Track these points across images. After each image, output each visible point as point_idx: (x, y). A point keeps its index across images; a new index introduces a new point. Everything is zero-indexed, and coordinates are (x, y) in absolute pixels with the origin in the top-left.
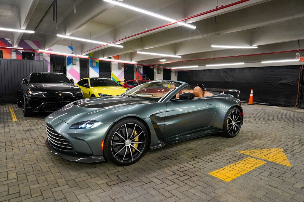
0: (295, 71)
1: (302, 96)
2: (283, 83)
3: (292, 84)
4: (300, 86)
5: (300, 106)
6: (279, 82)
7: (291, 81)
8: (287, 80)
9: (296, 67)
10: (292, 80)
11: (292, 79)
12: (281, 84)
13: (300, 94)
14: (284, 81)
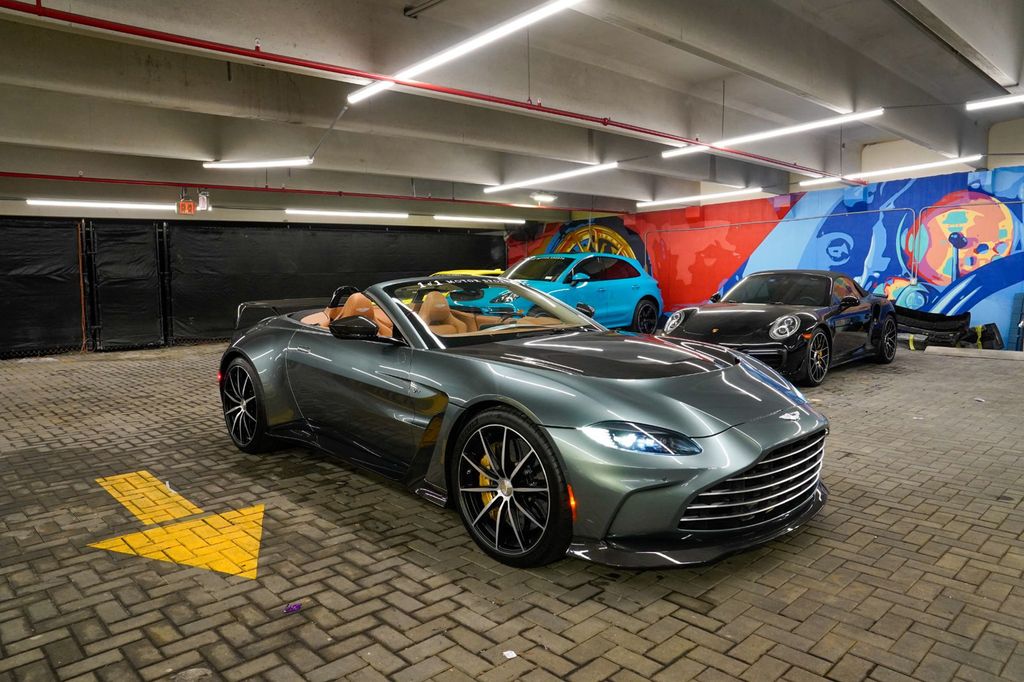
0: (65, 234)
1: (96, 314)
2: (26, 276)
3: (60, 279)
4: (84, 283)
5: (94, 345)
6: (13, 273)
7: (54, 268)
8: (40, 266)
9: (66, 223)
10: (60, 266)
11: (58, 263)
12: (18, 278)
13: (88, 308)
14: (31, 270)
